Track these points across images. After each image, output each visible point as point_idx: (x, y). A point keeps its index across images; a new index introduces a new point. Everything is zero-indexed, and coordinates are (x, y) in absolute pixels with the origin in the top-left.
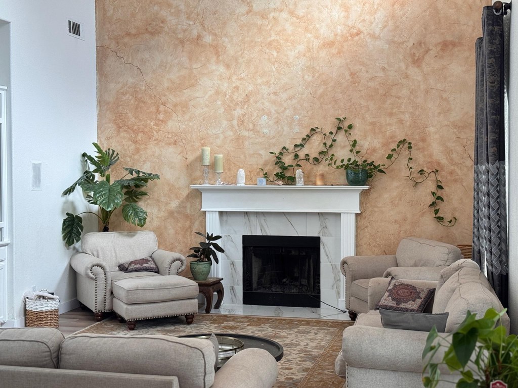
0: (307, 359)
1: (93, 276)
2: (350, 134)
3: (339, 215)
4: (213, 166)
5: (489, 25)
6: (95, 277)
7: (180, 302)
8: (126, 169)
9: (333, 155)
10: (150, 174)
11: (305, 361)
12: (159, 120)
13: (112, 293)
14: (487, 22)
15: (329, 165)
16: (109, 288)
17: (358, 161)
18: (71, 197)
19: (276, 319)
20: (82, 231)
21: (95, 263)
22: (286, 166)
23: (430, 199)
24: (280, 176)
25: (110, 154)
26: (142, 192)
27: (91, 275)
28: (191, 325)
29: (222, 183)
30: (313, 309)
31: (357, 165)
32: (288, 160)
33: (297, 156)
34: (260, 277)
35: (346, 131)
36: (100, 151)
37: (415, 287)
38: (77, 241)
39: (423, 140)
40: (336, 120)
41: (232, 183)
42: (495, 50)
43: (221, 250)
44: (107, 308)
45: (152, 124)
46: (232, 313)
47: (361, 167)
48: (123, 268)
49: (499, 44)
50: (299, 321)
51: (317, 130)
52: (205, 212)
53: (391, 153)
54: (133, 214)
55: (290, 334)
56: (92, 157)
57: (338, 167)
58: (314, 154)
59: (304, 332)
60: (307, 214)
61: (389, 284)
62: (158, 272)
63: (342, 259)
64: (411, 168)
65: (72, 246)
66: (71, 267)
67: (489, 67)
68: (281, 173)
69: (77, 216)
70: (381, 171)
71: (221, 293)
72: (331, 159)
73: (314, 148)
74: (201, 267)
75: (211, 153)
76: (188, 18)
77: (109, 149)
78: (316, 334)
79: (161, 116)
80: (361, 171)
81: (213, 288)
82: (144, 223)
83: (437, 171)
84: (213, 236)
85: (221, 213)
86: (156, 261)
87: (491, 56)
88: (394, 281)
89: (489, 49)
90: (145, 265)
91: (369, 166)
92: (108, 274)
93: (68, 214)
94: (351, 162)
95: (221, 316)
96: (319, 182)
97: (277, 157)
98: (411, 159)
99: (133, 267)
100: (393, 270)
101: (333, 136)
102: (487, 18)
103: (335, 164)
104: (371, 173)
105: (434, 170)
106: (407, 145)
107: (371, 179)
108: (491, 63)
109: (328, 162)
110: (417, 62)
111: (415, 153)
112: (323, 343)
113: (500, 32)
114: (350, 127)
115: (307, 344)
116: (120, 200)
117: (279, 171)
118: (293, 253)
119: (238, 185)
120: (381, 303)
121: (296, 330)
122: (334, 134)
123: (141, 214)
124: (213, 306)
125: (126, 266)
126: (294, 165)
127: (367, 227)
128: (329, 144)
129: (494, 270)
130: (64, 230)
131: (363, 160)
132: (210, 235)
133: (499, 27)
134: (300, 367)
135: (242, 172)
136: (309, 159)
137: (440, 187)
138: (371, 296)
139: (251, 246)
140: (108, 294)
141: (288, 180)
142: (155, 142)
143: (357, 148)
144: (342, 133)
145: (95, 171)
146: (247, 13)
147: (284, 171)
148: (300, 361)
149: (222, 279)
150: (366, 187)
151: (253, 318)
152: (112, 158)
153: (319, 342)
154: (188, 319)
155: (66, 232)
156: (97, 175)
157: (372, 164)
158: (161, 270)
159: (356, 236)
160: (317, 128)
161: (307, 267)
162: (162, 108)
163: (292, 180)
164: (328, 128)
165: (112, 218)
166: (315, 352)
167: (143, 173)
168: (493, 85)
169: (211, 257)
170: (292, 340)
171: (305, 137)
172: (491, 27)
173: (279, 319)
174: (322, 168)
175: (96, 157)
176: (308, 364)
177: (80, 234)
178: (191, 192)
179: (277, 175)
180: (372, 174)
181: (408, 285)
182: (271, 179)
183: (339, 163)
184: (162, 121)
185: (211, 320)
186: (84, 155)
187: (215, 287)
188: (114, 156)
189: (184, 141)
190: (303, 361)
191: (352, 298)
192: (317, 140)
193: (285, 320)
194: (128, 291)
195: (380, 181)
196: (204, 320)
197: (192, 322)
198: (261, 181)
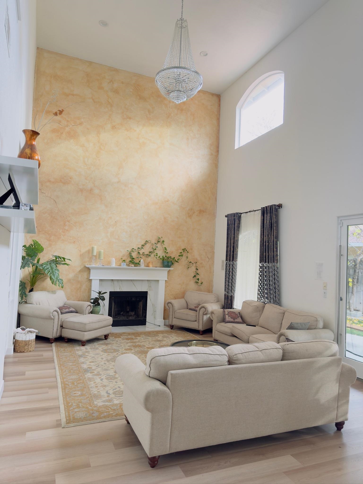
1: (53, 317)
2: (163, 244)
3: (158, 281)
4: (98, 256)
9: (157, 253)
12: (65, 229)
13: (62, 326)
15: (156, 258)
16: (60, 323)
22: (133, 257)
23: (193, 274)
29: (102, 265)
32: (134, 255)
39: (191, 249)
40: (158, 238)
41: (109, 265)
44: (58, 335)
47: (170, 260)
51: (149, 242)
52: (91, 279)
53: (180, 254)
58: (147, 252)
60: (142, 280)
62: (77, 313)
68: (132, 261)
70: (177, 262)
72: (157, 255)
73: (147, 250)
83: (196, 262)
84: (102, 292)
85: (101, 280)
86: (73, 307)
90: (70, 309)
92: (60, 316)
96: (150, 266)
97: (130, 253)
98: (188, 257)
101: (156, 245)
104: (173, 262)
106: (186, 251)
107: (173, 265)
110: (190, 216)
111: (189, 254)
114: (163, 241)
117: (130, 259)
118: (133, 299)
119: (112, 266)
128: (154, 248)
131: (169, 256)
135: (114, 260)
136: (144, 255)
137: (197, 269)
139: (113, 297)
140: (59, 327)
141: (136, 264)
143: (167, 251)
144: (160, 243)
150: (170, 269)
154: (106, 337)
157: (174, 258)
160: (149, 240)
161: (140, 306)
163: (138, 264)
164: (154, 241)
171: (143, 244)
179: (130, 261)
191: (175, 319)
192: (148, 246)
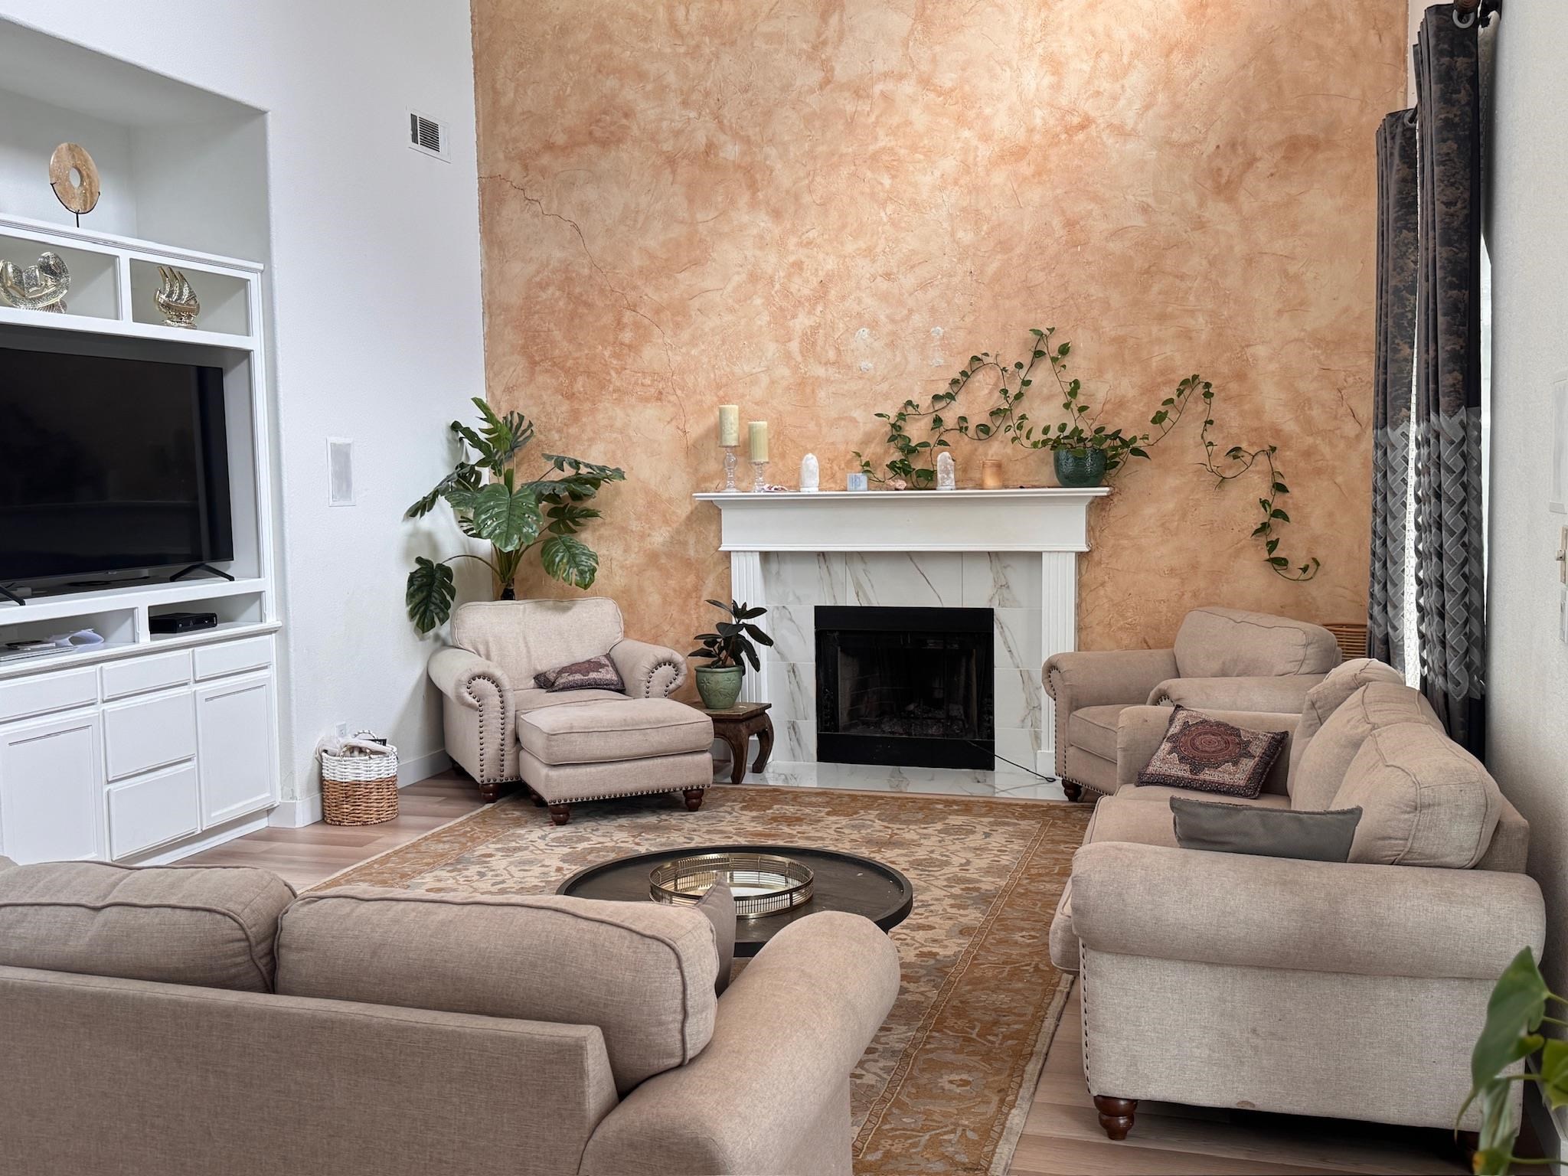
0: (970, 902)
1: (474, 702)
2: (1064, 366)
3: (1038, 555)
4: (746, 448)
5: (1440, 53)
6: (477, 704)
7: (671, 759)
8: (549, 458)
9: (1023, 417)
10: (603, 469)
11: (965, 907)
12: (622, 344)
13: (517, 740)
14: (1437, 45)
15: (1014, 439)
16: (510, 727)
17: (1082, 430)
18: (425, 522)
19: (893, 798)
20: (453, 599)
21: (477, 670)
22: (913, 444)
23: (1258, 517)
24: (899, 468)
25: (515, 424)
26: (588, 510)
27: (470, 699)
28: (696, 813)
29: (766, 487)
30: (979, 773)
31: (1081, 440)
32: (917, 431)
33: (938, 421)
34: (855, 701)
35: (1054, 360)
36: (489, 418)
37: (1238, 730)
38: (442, 622)
39: (1241, 377)
40: (1031, 335)
41: (790, 487)
42: (1457, 120)
43: (766, 640)
44: (508, 772)
45: (607, 353)
46: (793, 783)
47: (1089, 444)
48: (545, 682)
49: (1468, 104)
50: (948, 803)
51: (986, 360)
52: (728, 555)
53: (1162, 409)
54: (565, 561)
55: (926, 836)
56: (473, 429)
57: (1035, 445)
58: (978, 417)
59: (959, 830)
60: (961, 554)
61: (1171, 720)
62: (622, 691)
63: (1045, 659)
64: (1211, 444)
65: (431, 633)
66: (429, 681)
67: (1442, 163)
68: (902, 461)
69: (440, 566)
70: (1137, 452)
71: (766, 738)
72: (1020, 427)
73: (978, 401)
74: (722, 678)
75: (740, 418)
76: (685, 104)
77: (512, 413)
78: (987, 835)
79: (627, 336)
80: (1089, 452)
81: (748, 727)
82: (592, 580)
83: (1273, 449)
84: (748, 609)
85: (765, 556)
86: (619, 666)
87: (1445, 134)
88: (1181, 715)
89: (1443, 116)
90: (593, 675)
91: (1109, 441)
92: (510, 698)
93: (419, 560)
94: (1067, 433)
95: (767, 791)
96: (990, 481)
97: (893, 426)
98: (1211, 422)
99: (565, 679)
100: (1177, 686)
101: (1023, 373)
102: (1437, 36)
103: (1028, 438)
104: (1114, 456)
105: (1267, 448)
106: (1200, 390)
107: (1113, 471)
108: (1448, 154)
109: (1011, 434)
110: (1225, 188)
111: (1219, 408)
112: (1005, 860)
113: (1470, 73)
114: (1064, 350)
115: (968, 862)
116: (534, 527)
117: (897, 456)
118: (931, 645)
119: (805, 491)
120: (1150, 770)
121: (939, 826)
122: (1025, 369)
123: (583, 558)
124: (750, 764)
125: (552, 677)
126: (932, 442)
127: (1103, 584)
128: (1013, 391)
129: (1450, 686)
130: (410, 596)
131: (1094, 427)
132: (740, 607)
133: (1466, 60)
134: (951, 922)
135: (811, 462)
136: (966, 428)
137: (1280, 488)
138: (1124, 750)
139: (835, 631)
140: (509, 741)
141: (919, 477)
142: (615, 396)
143: (1081, 400)
144: (1046, 364)
145: (482, 463)
146: (821, 88)
147: (911, 458)
148: (952, 906)
149: (770, 706)
150: (1102, 491)
151: (840, 796)
152: (519, 434)
153: (996, 856)
154: (690, 800)
155: (417, 600)
156: (486, 473)
157: (1116, 435)
158: (628, 686)
159: (1078, 606)
160: (986, 354)
161: (963, 677)
162: (628, 317)
163: (928, 478)
164: (1012, 355)
165: (522, 568)
166: (988, 884)
167: (588, 466)
168: (1453, 209)
169: (744, 655)
170: (932, 852)
171: (958, 376)
172: (1445, 60)
173: (899, 798)
174: (996, 449)
175: (482, 431)
176: (973, 916)
177: (448, 606)
178: (696, 508)
179: (892, 466)
180: (1117, 459)
181: (1219, 724)
182: (879, 475)
183: (1037, 436)
184: (630, 347)
185: (744, 801)
186: (455, 427)
187: (752, 723)
188: (522, 428)
189: (679, 392)
190: (959, 907)
191: (1071, 751)
192: (984, 385)
193: (914, 800)
194: (551, 736)
195: (1136, 475)
196: (728, 801)
197: (699, 804)
198: (855, 481)
